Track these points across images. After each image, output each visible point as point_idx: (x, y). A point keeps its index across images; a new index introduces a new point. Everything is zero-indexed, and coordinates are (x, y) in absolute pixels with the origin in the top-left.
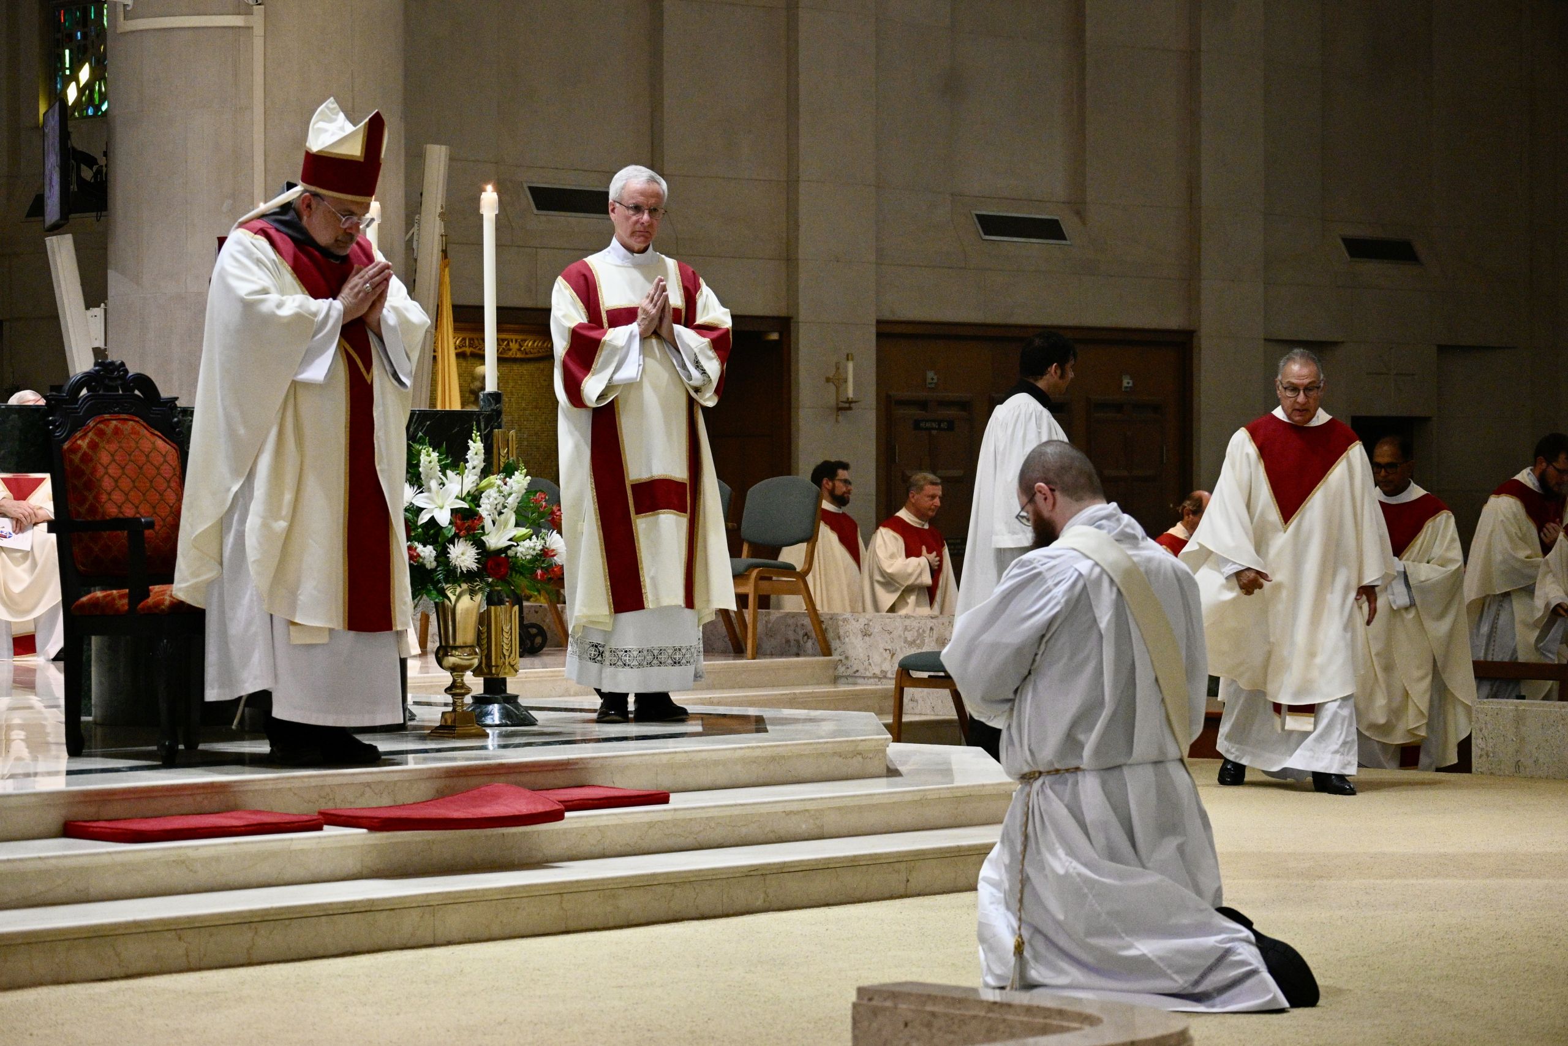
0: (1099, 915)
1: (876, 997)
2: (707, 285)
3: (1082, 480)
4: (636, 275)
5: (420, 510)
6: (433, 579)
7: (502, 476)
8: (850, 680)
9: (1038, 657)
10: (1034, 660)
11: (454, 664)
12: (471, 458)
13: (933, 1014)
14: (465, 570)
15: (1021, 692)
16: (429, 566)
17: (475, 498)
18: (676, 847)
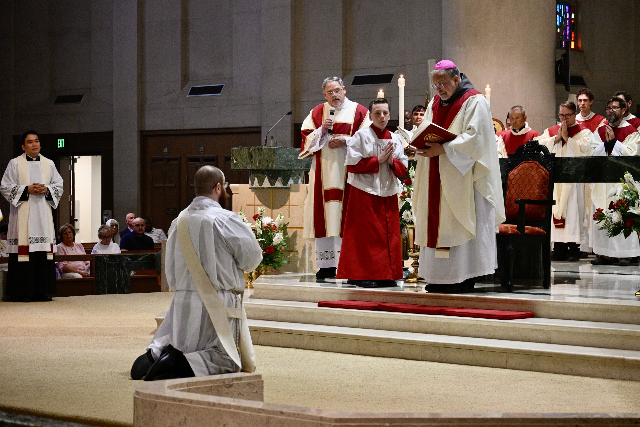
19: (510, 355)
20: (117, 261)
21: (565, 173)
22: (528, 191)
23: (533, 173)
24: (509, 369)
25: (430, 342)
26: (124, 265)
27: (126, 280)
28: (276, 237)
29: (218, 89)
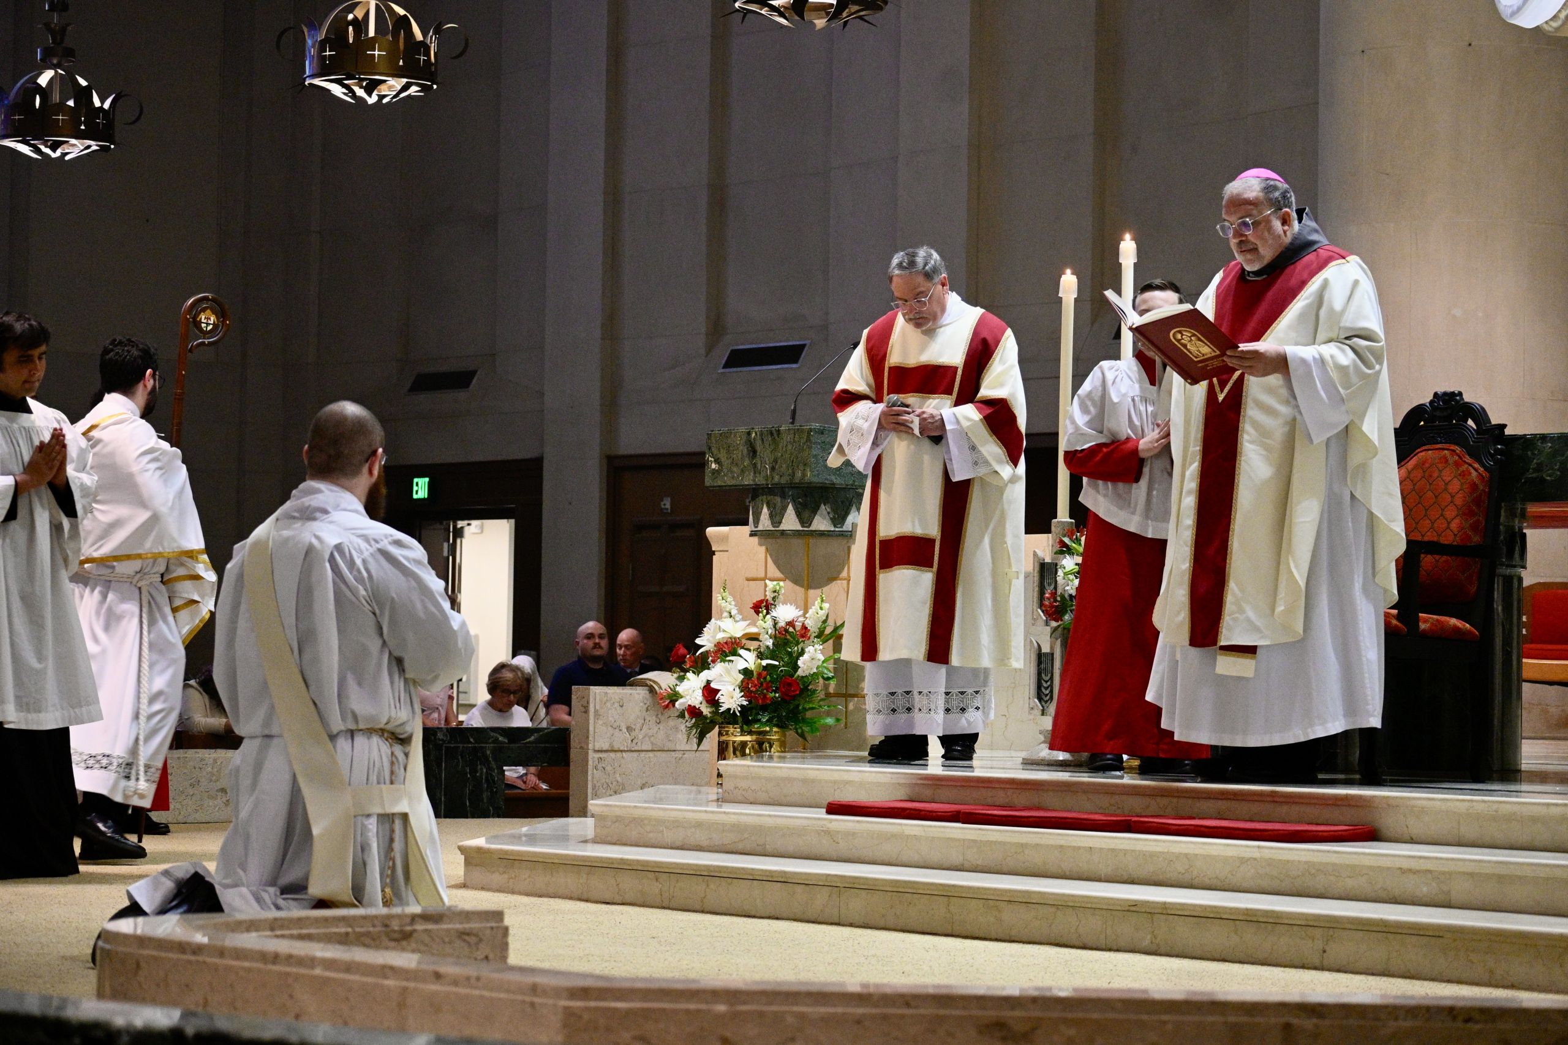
19: (1331, 932)
20: (471, 743)
21: (1534, 475)
22: (1433, 523)
23: (1447, 475)
24: (1329, 970)
25: (1128, 900)
26: (488, 752)
27: (492, 792)
28: (806, 657)
29: (791, 354)
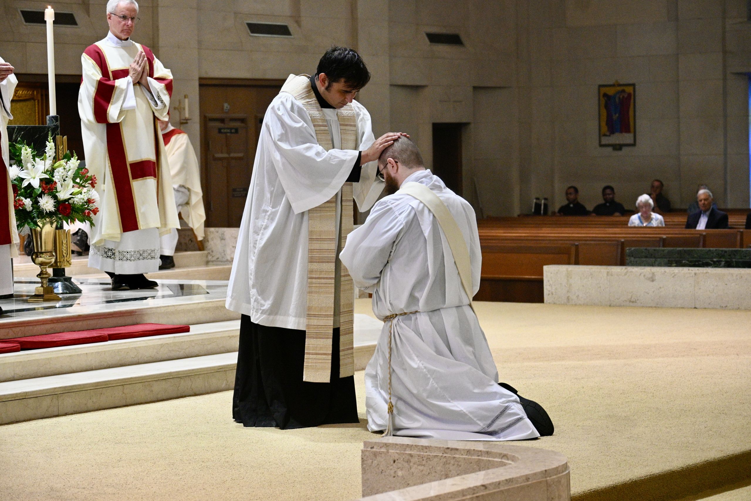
0: (436, 389)
1: (375, 447)
2: (157, 58)
3: (413, 157)
4: (123, 52)
5: (23, 179)
6: (31, 216)
7: (65, 160)
8: (215, 263)
9: (392, 253)
10: (390, 255)
11: (42, 262)
12: (48, 151)
13: (411, 455)
14: (48, 211)
15: (384, 272)
16: (28, 210)
17: (52, 172)
18: (175, 357)
